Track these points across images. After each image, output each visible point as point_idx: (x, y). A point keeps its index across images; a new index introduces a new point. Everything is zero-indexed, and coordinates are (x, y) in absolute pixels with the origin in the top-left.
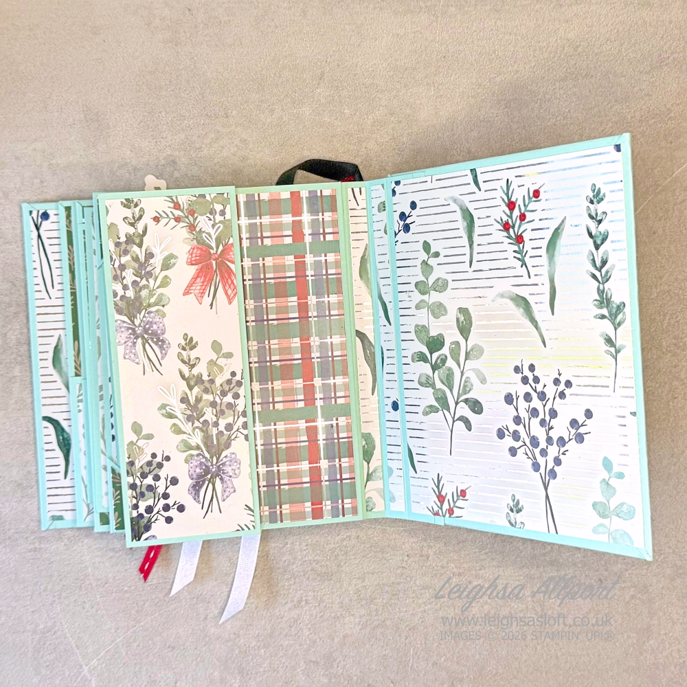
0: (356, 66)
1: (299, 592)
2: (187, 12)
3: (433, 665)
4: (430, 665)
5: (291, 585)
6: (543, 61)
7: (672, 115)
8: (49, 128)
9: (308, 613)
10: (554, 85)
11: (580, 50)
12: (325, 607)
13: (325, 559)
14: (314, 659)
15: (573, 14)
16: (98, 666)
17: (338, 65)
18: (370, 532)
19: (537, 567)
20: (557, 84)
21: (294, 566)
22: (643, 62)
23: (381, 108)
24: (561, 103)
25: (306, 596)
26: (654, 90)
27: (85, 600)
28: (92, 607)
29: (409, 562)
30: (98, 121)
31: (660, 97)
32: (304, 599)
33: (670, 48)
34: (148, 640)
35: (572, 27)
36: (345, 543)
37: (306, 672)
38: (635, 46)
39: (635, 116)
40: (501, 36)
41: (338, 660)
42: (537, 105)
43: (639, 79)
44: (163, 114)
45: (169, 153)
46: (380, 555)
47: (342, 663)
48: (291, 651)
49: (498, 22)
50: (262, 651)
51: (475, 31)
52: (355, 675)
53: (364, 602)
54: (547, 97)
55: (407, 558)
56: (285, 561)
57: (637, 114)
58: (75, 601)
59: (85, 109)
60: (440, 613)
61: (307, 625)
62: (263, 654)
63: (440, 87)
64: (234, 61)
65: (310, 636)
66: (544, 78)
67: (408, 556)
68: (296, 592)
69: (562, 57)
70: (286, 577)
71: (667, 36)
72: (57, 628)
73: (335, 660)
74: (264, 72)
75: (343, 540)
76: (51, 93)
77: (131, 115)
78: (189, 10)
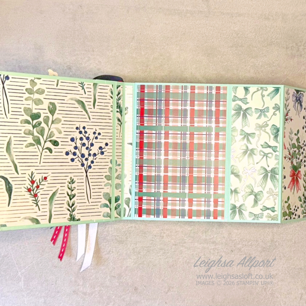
0: (148, 35)
1: (110, 248)
2: (80, 7)
3: (162, 280)
4: (161, 281)
5: (106, 245)
6: (224, 39)
7: (274, 65)
8: (20, 51)
9: (113, 256)
10: (228, 49)
11: (239, 35)
12: (120, 254)
13: (121, 235)
14: (113, 275)
15: (237, 20)
16: (25, 272)
17: (140, 34)
18: (140, 225)
19: (207, 244)
20: (229, 48)
21: (109, 237)
22: (264, 42)
23: (157, 53)
24: (230, 56)
25: (112, 249)
26: (268, 54)
27: (21, 245)
28: (24, 248)
29: (155, 238)
30: (40, 49)
31: (270, 57)
32: (111, 251)
33: (275, 37)
34: (46, 263)
35: (237, 26)
36: (130, 229)
37: (110, 280)
38: (261, 35)
39: (259, 64)
40: (207, 27)
41: (123, 276)
42: (220, 57)
43: (262, 49)
44: (67, 48)
45: (68, 64)
46: (144, 235)
47: (125, 278)
48: (104, 271)
49: (207, 21)
50: (93, 270)
51: (197, 24)
52: (130, 283)
53: (136, 253)
54: (225, 53)
55: (154, 237)
56: (105, 235)
57: (261, 63)
58: (17, 245)
59: (35, 44)
60: (167, 260)
61: (112, 261)
62: (93, 272)
63: (182, 46)
64: (98, 29)
65: (113, 266)
66: (224, 45)
67: (155, 236)
68: (108, 248)
69: (232, 37)
70: (105, 241)
71: (275, 32)
72: (9, 256)
73: (122, 276)
74: (110, 34)
75: (129, 228)
76: (21, 36)
77: (54, 48)
78: (81, 6)
